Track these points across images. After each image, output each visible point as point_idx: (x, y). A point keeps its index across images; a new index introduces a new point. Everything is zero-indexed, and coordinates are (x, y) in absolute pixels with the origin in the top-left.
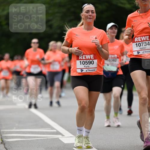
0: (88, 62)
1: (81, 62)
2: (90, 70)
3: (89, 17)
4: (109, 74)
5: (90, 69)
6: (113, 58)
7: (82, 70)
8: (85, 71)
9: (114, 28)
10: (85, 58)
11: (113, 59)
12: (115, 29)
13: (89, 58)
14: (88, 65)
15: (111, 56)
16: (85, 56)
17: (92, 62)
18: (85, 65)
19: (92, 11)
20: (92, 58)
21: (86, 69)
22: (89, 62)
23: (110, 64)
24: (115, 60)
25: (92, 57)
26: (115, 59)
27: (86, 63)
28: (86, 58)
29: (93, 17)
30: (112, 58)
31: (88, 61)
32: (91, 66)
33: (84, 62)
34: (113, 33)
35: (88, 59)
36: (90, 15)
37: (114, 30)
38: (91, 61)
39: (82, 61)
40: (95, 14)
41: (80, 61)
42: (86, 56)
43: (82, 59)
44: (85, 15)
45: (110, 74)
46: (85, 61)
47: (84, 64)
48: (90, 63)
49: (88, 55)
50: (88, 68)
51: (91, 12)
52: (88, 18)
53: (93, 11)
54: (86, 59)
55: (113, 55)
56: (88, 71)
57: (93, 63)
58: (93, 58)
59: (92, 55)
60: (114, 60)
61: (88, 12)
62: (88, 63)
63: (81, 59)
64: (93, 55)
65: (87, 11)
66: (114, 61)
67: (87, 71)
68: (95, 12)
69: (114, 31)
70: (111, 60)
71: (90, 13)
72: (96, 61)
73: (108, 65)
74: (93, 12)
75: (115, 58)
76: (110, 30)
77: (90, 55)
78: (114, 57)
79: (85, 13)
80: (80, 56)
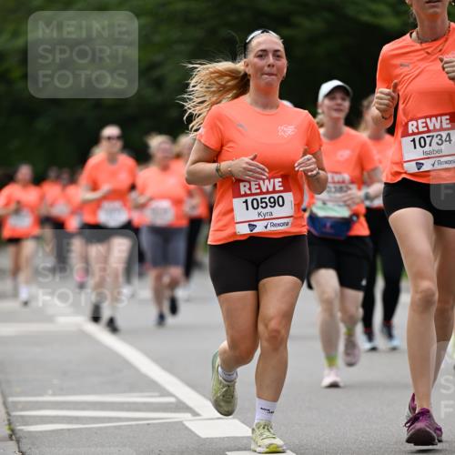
0: (267, 200)
1: (246, 202)
2: (274, 225)
3: (266, 69)
4: (325, 226)
5: (275, 222)
6: (339, 182)
7: (252, 227)
8: (260, 228)
9: (339, 95)
10: (258, 191)
11: (338, 186)
12: (343, 99)
13: (271, 189)
14: (269, 209)
15: (333, 178)
16: (259, 184)
17: (280, 199)
18: (260, 210)
19: (276, 53)
20: (277, 189)
21: (265, 223)
22: (272, 200)
23: (330, 201)
24: (345, 189)
25: (277, 185)
26: (343, 185)
27: (264, 205)
28: (260, 188)
29: (279, 70)
30: (334, 182)
31: (268, 196)
32: (277, 211)
33: (255, 202)
34: (336, 110)
35: (268, 192)
36: (269, 66)
37: (339, 101)
38: (276, 196)
39: (250, 199)
40: (284, 62)
41: (244, 199)
42: (261, 182)
43: (248, 192)
44: (254, 65)
45: (328, 224)
46: (259, 198)
47: (255, 206)
48: (275, 203)
49: (267, 181)
50: (269, 217)
51: (274, 55)
52: (263, 74)
53: (279, 53)
54: (262, 193)
55: (336, 173)
56: (270, 228)
57: (281, 203)
58: (282, 188)
59: (277, 180)
60: (341, 188)
61: (263, 54)
62: (269, 204)
63: (246, 195)
64: (280, 180)
65: (260, 53)
66: (341, 190)
67: (266, 227)
68: (284, 55)
69: (340, 105)
70: (333, 190)
71: (271, 59)
72: (289, 197)
73: (324, 203)
74: (278, 56)
75: (343, 182)
76: (327, 102)
77: (272, 180)
78: (341, 180)
79: (256, 60)
80: (242, 185)
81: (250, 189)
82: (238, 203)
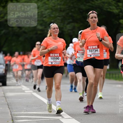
1: (51, 58)
2: (56, 63)
7: (52, 63)
8: (53, 63)
13: (57, 56)
14: (56, 60)
18: (54, 60)
19: (57, 28)
20: (58, 56)
21: (54, 63)
28: (54, 55)
31: (56, 57)
32: (57, 60)
35: (56, 56)
38: (58, 57)
39: (52, 57)
45: (80, 63)
46: (54, 57)
48: (57, 59)
49: (56, 54)
54: (55, 56)
56: (55, 64)
63: (51, 56)
65: (54, 28)
72: (60, 58)
73: (79, 58)
80: (51, 54)
81: (52, 55)
82: (49, 58)
